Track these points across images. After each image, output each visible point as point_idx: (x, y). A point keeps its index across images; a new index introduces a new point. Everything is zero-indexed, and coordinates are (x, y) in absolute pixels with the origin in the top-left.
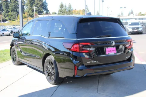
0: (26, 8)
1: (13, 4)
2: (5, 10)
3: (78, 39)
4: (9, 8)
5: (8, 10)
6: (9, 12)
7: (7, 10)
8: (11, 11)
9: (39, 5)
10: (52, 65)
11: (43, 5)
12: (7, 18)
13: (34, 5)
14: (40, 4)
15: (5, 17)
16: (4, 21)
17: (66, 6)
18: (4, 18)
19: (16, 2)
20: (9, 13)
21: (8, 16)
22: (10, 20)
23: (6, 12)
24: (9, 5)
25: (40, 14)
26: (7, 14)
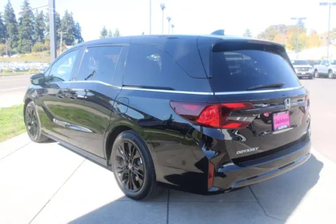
0: (46, 34)
1: (26, 28)
2: (12, 36)
3: (216, 94)
4: (17, 34)
5: (17, 36)
6: (19, 39)
7: (15, 37)
8: (22, 38)
9: (68, 30)
10: (134, 154)
11: (74, 29)
12: (15, 50)
13: (59, 30)
14: (70, 27)
15: (12, 48)
16: (11, 53)
17: (110, 33)
18: (10, 49)
19: (30, 24)
20: (19, 42)
21: (16, 46)
22: (20, 52)
23: (14, 40)
24: (18, 28)
25: (68, 45)
26: (14, 43)
